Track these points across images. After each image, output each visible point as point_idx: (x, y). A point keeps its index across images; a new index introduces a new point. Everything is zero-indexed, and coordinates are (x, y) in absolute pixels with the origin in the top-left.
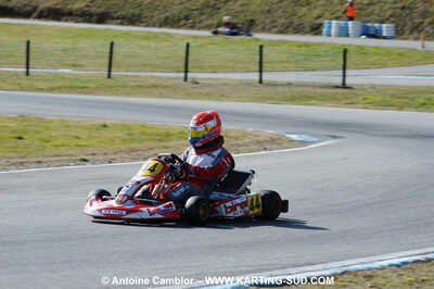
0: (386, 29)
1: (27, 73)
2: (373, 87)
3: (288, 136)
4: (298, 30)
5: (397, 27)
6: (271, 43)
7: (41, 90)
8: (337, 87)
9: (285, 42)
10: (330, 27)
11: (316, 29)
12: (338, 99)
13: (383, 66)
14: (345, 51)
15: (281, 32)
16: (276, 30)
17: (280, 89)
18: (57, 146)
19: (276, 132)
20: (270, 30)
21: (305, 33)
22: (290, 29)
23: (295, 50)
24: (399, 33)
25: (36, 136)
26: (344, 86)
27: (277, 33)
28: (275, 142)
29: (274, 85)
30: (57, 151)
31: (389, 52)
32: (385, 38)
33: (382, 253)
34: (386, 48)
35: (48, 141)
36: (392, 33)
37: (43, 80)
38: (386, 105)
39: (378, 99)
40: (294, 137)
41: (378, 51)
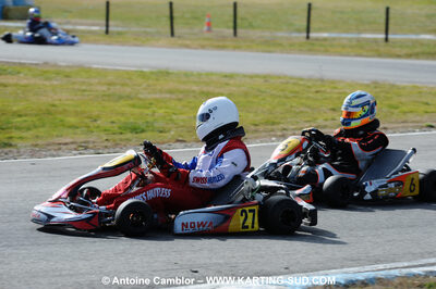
1: (386, 39)
7: (399, 56)
18: (405, 113)
25: (387, 102)
30: (404, 118)
35: (396, 108)
37: (401, 47)
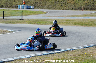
0: (32, 7)
2: (28, 19)
3: (9, 30)
4: (13, 7)
5: (34, 6)
6: (7, 10)
8: (21, 20)
9: (10, 10)
10: (20, 7)
11: (17, 7)
12: (20, 22)
13: (31, 15)
14: (22, 12)
15: (9, 8)
16: (8, 7)
17: (8, 20)
19: (6, 30)
20: (6, 7)
21: (14, 8)
22: (11, 7)
23: (12, 12)
24: (35, 8)
26: (22, 19)
27: (8, 8)
28: (6, 32)
29: (7, 19)
31: (32, 12)
32: (32, 9)
33: (26, 55)
34: (32, 11)
36: (33, 8)
38: (31, 23)
39: (29, 22)
40: (10, 31)
41: (30, 12)
